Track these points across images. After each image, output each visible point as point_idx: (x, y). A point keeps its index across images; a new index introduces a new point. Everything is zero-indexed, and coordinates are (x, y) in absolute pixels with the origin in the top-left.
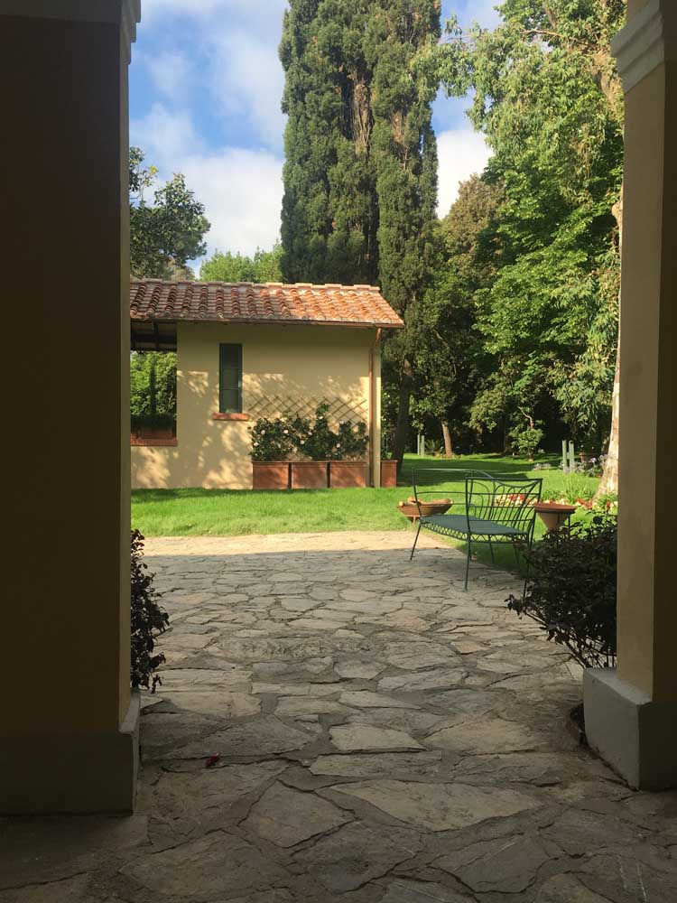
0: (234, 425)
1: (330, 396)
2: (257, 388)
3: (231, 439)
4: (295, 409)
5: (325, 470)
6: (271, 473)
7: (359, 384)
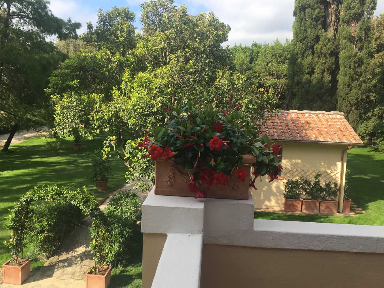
0: (277, 182)
1: (321, 170)
2: (288, 166)
3: (276, 188)
4: (305, 176)
5: (318, 205)
6: (293, 205)
7: (336, 165)
